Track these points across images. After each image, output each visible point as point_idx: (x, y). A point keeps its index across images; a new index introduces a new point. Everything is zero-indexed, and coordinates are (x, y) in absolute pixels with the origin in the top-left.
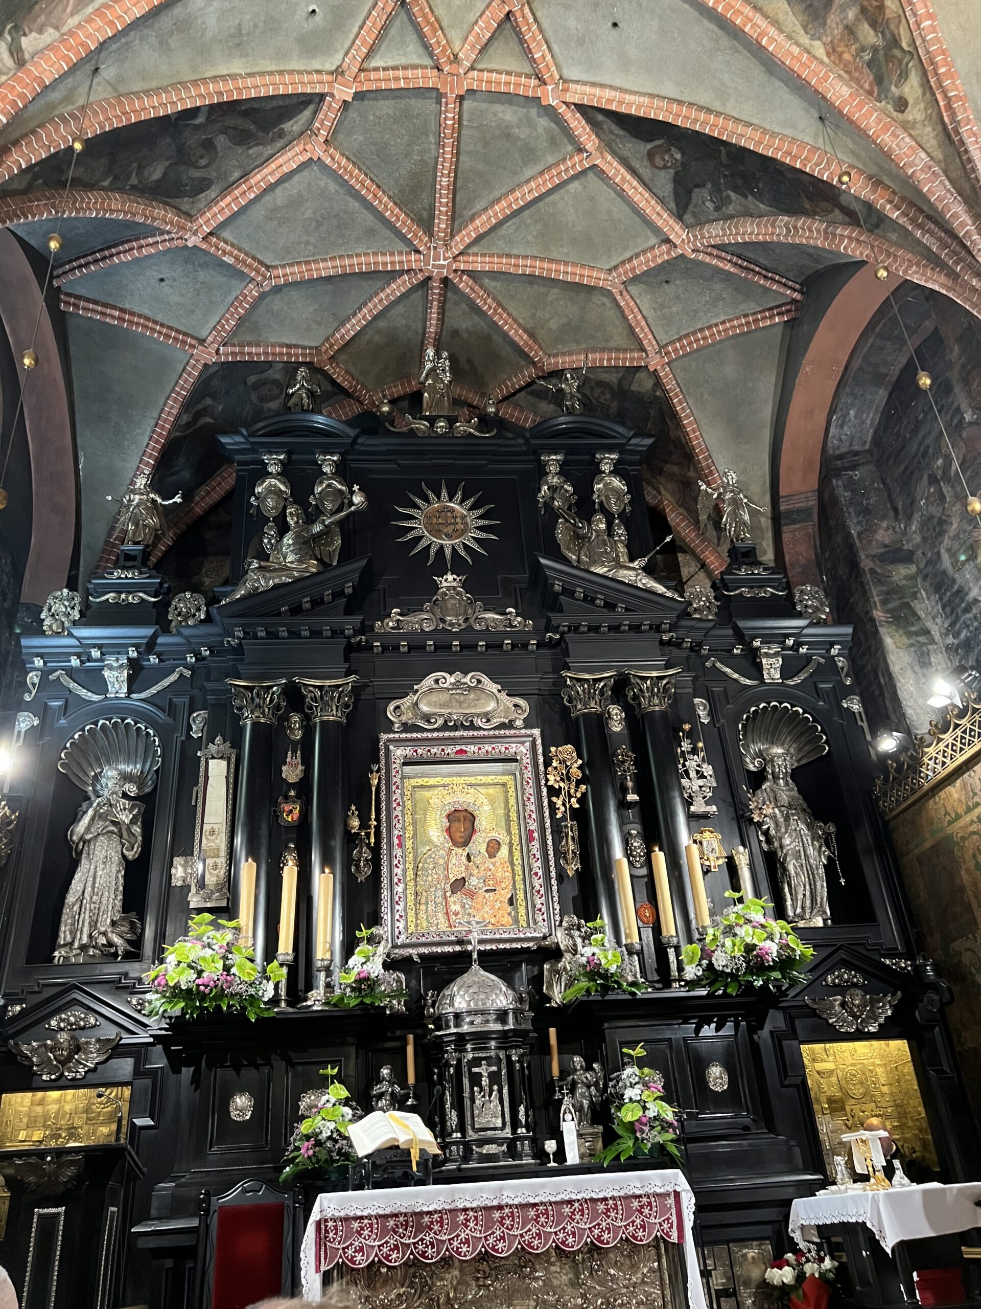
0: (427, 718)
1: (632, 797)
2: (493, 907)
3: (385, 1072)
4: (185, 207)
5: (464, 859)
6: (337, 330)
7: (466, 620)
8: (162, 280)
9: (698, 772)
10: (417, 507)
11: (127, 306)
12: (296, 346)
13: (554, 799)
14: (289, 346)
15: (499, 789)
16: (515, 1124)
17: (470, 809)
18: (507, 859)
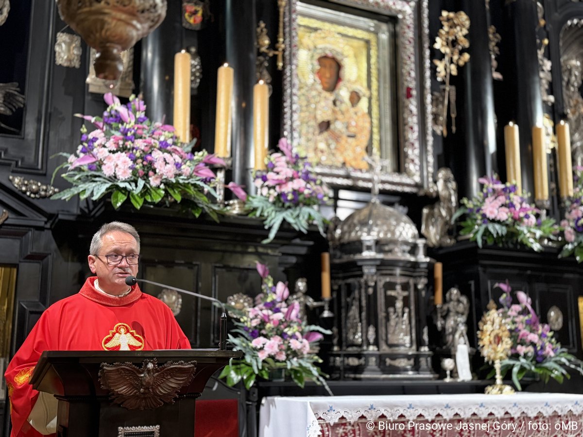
1: (497, 76)
2: (354, 151)
3: (301, 285)
5: (330, 103)
13: (437, 62)
15: (362, 43)
16: (420, 343)
17: (339, 58)
18: (366, 110)
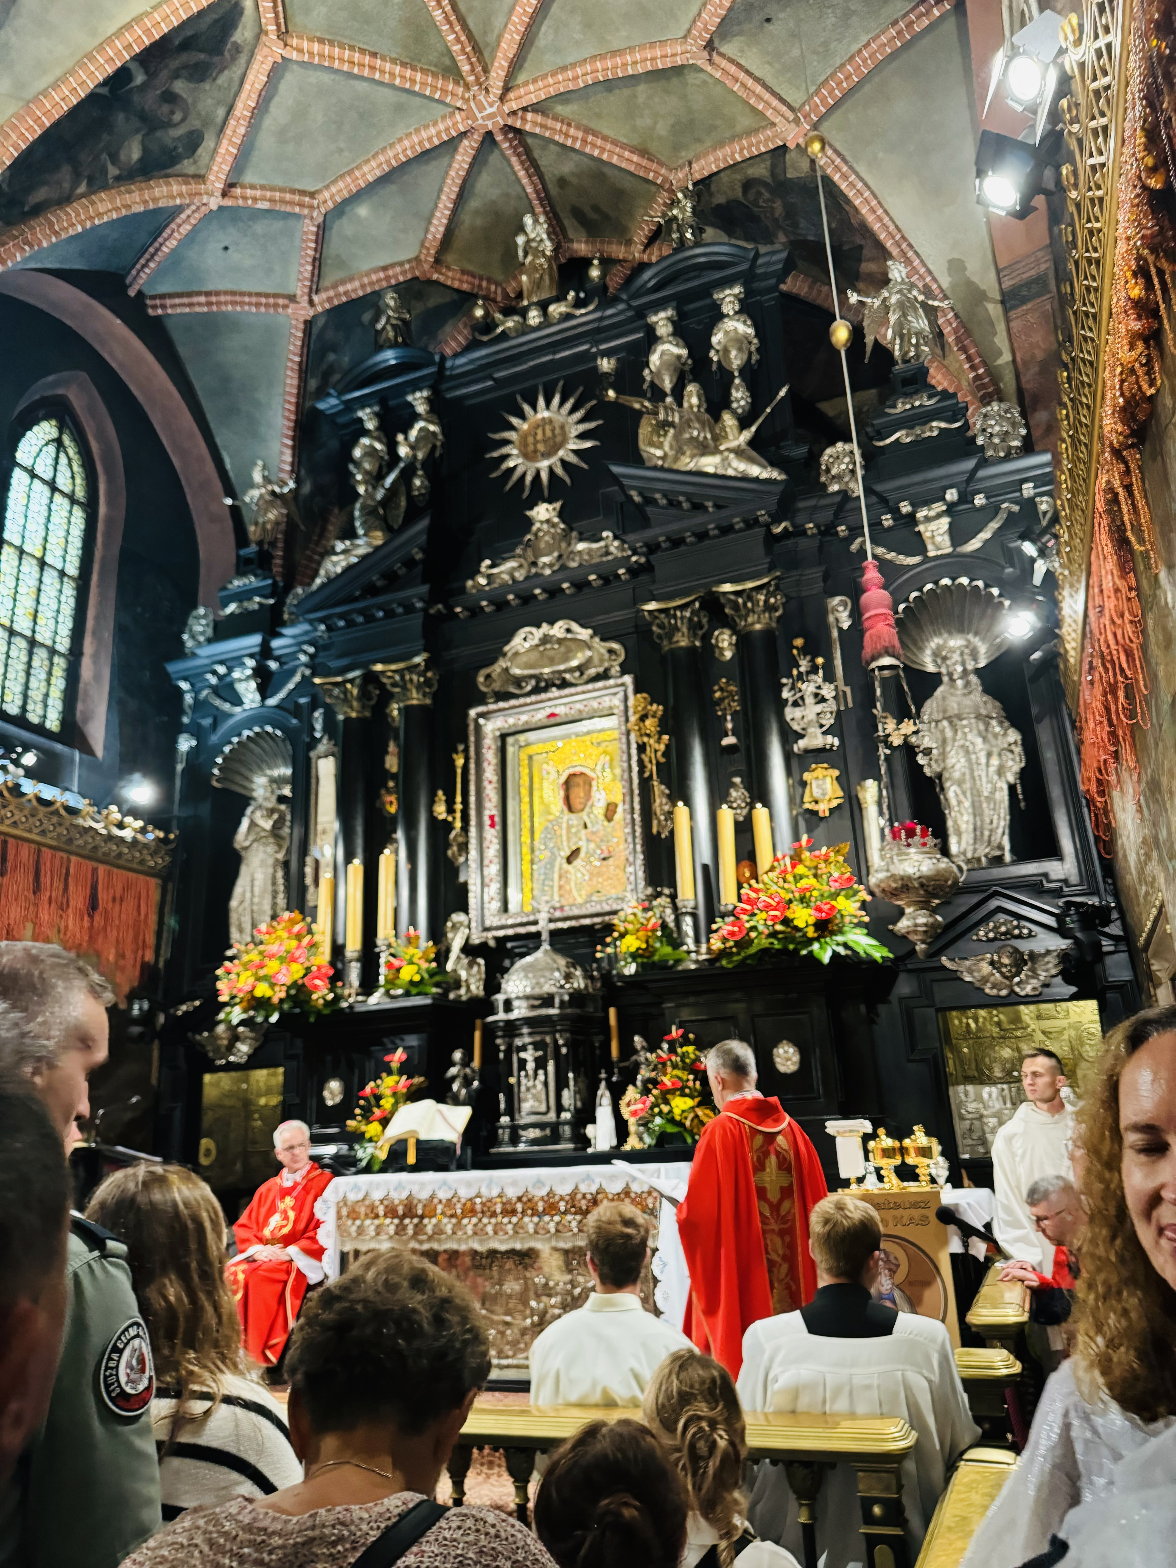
0: (518, 681)
1: (729, 741)
2: (609, 876)
3: (458, 1056)
4: (191, 170)
5: (580, 827)
6: (427, 231)
7: (560, 557)
8: (226, 248)
9: (816, 695)
10: (512, 428)
11: (210, 287)
12: (392, 266)
14: (385, 268)
16: (559, 1108)
17: (586, 772)
18: (623, 822)
